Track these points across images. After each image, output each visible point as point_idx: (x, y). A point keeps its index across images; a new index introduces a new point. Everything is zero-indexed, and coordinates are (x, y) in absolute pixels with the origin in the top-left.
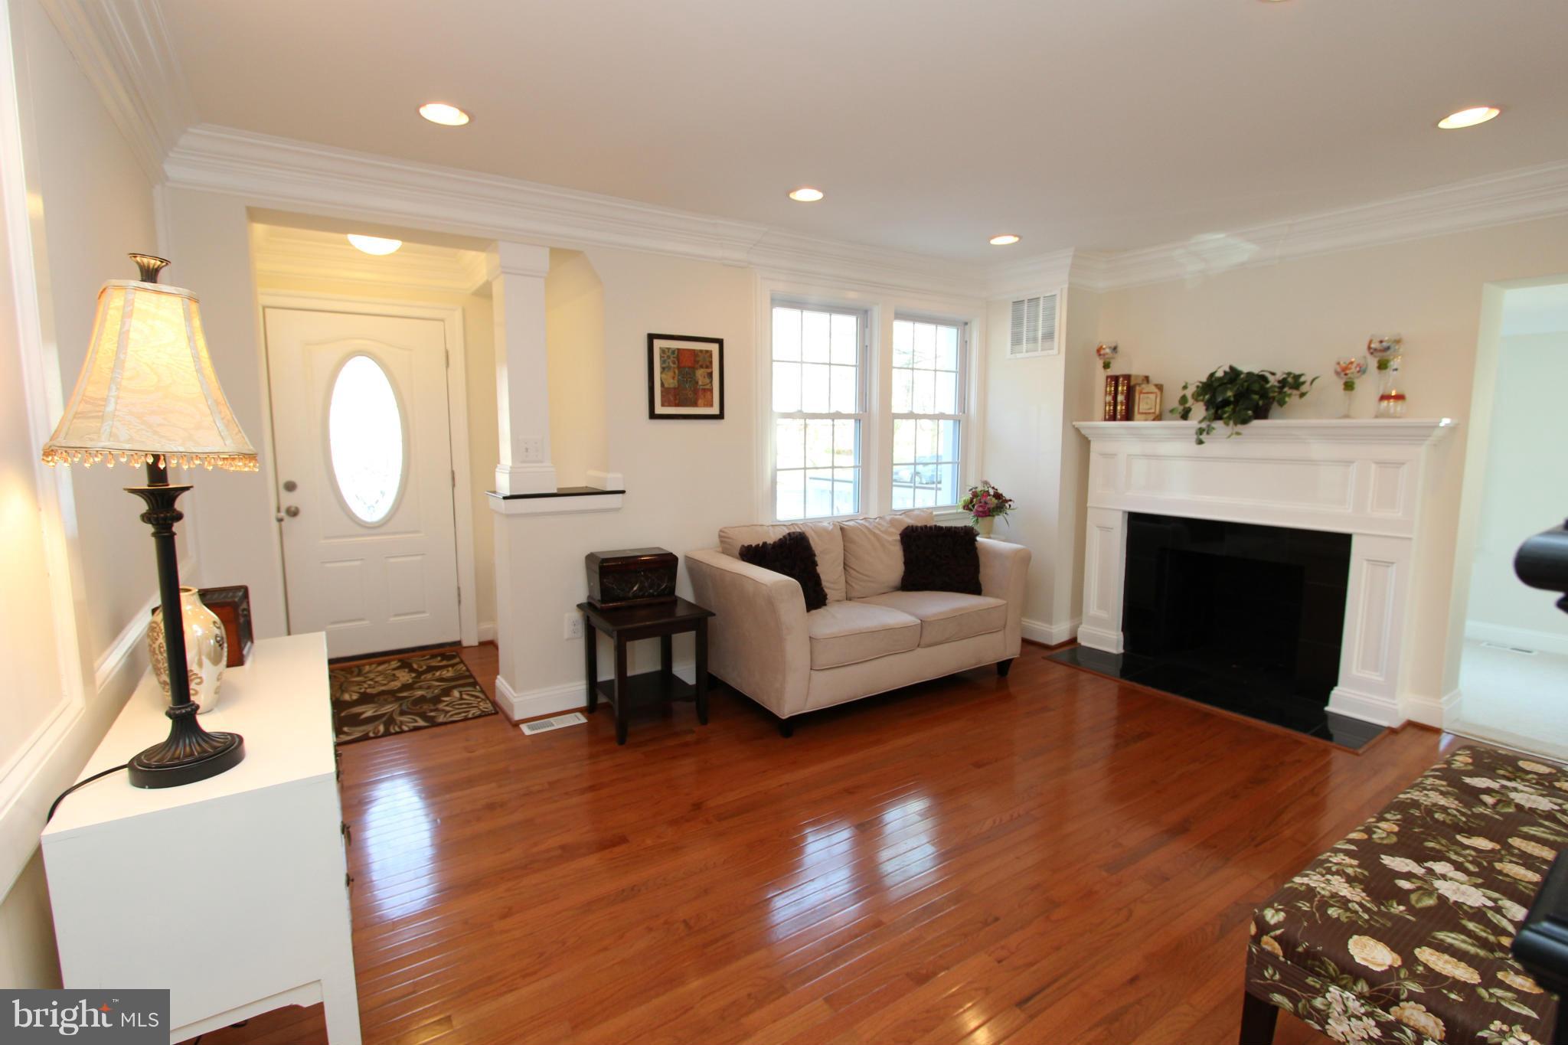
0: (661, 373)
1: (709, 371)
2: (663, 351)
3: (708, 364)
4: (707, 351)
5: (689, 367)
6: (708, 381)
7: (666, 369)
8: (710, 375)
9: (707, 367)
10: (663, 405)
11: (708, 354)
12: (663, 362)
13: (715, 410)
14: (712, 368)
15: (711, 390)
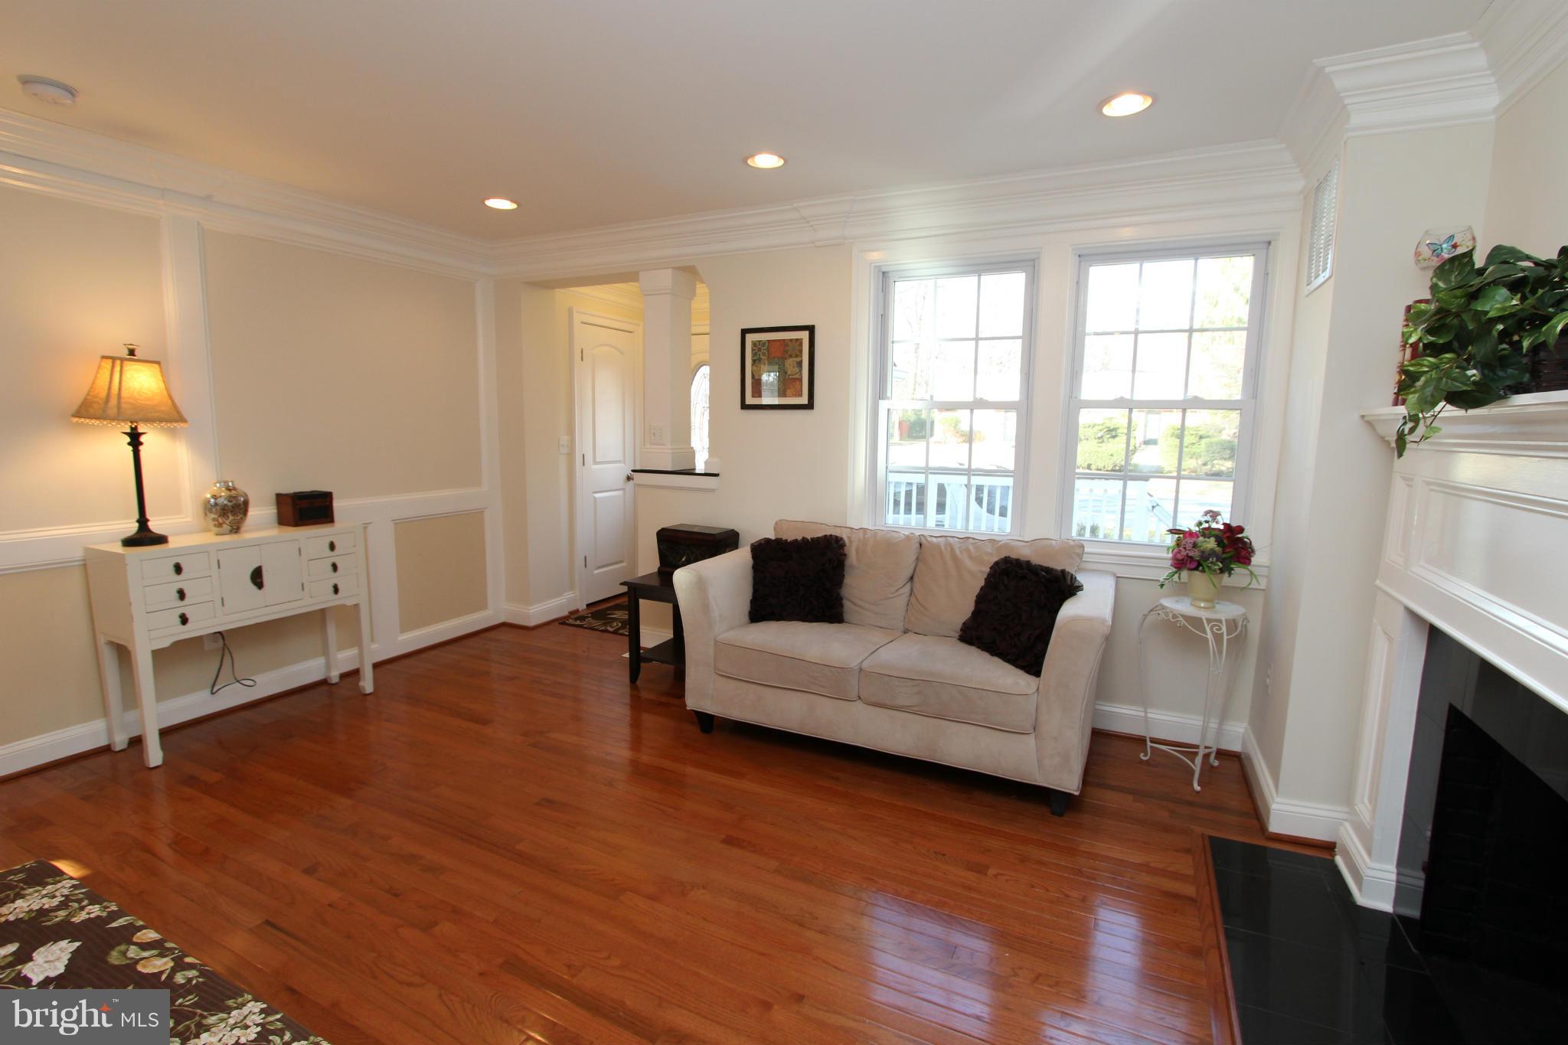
0: (752, 365)
1: (799, 359)
2: (754, 344)
3: (798, 353)
4: (797, 340)
5: (778, 358)
6: (797, 370)
7: (757, 361)
8: (800, 364)
9: (797, 356)
10: (753, 396)
11: (798, 343)
12: (754, 354)
13: (804, 400)
14: (802, 357)
15: (800, 380)
